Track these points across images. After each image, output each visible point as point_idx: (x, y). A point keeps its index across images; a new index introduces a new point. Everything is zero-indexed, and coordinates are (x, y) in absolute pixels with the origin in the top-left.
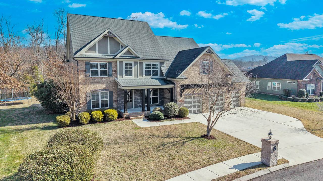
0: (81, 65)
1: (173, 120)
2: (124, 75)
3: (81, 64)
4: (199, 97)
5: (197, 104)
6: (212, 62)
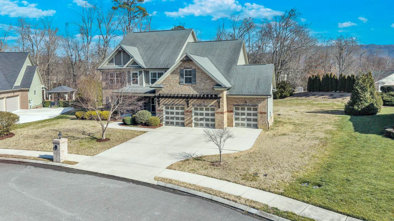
1: (141, 127)
2: (132, 83)
4: (183, 109)
5: (180, 116)
6: (195, 70)
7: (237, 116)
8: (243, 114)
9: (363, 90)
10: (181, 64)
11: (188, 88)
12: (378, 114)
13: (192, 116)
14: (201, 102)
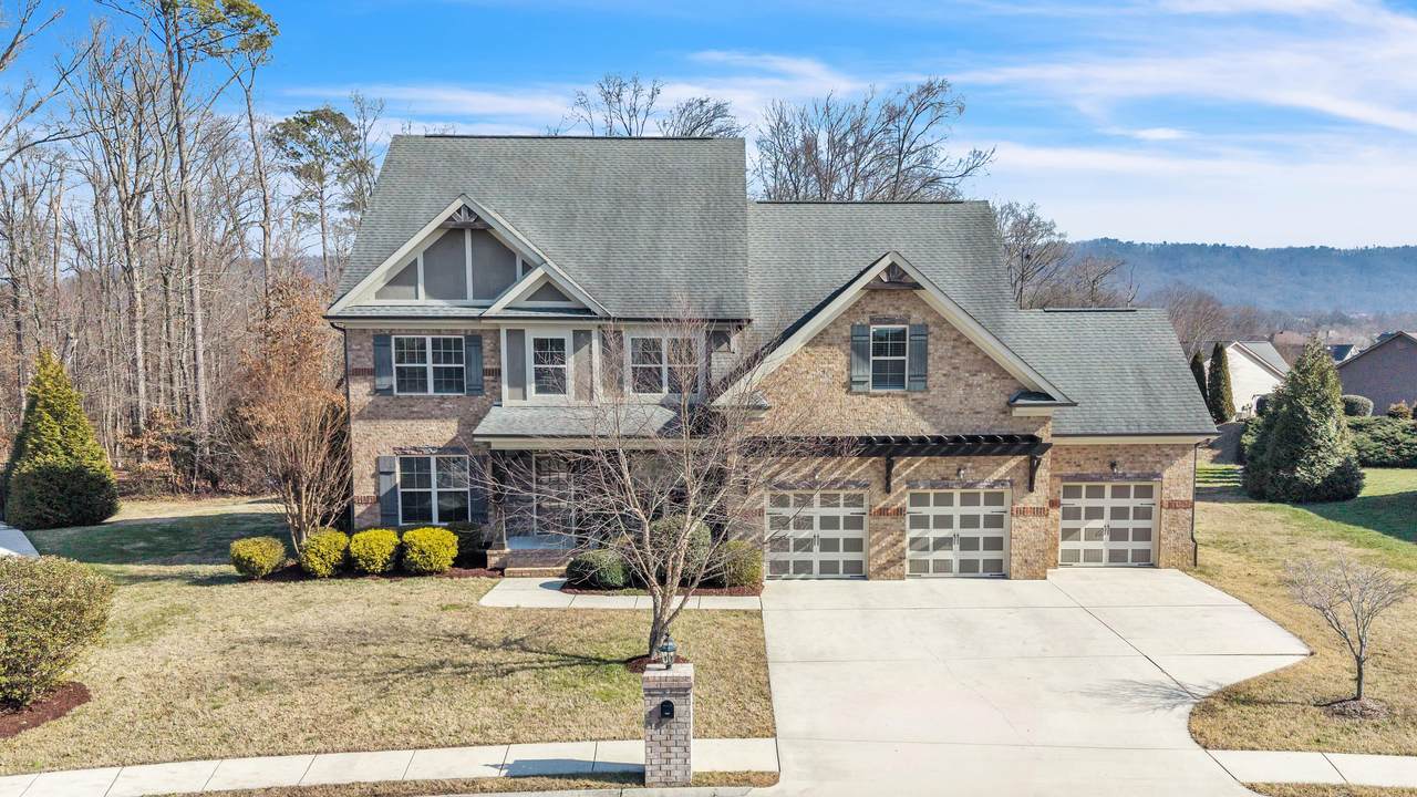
0: (358, 347)
3: (357, 342)
4: (856, 501)
5: (841, 534)
6: (922, 331)
7: (1070, 524)
8: (1095, 513)
9: (1322, 410)
10: (859, 302)
11: (887, 409)
12: (1364, 493)
13: (903, 533)
14: (948, 468)
